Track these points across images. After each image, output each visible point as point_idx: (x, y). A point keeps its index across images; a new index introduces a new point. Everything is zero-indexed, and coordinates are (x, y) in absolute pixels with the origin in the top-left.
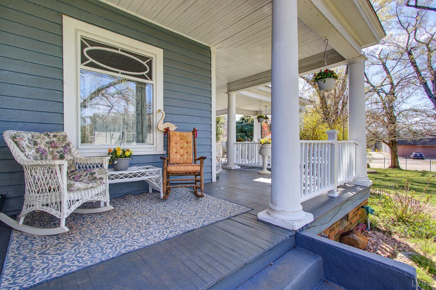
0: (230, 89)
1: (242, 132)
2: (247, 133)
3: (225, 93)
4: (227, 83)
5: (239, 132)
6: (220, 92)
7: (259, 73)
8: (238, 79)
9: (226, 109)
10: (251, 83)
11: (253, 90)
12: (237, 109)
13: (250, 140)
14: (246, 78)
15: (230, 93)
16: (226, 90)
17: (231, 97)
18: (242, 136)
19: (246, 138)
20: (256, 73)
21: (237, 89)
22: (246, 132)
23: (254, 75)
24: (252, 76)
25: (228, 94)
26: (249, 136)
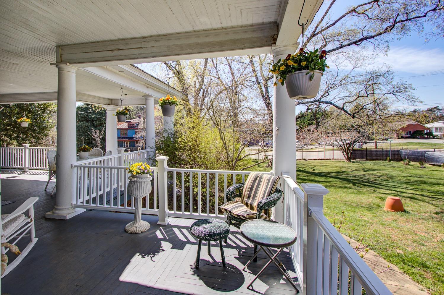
0: (64, 57)
1: (87, 121)
2: (94, 122)
3: (51, 64)
4: (55, 44)
5: (82, 121)
6: (41, 62)
7: (127, 39)
8: (83, 42)
9: (55, 92)
10: (110, 54)
11: (110, 68)
12: (78, 93)
13: (98, 131)
14: (98, 42)
15: (63, 66)
16: (54, 60)
17: (65, 74)
18: (87, 126)
19: (93, 128)
20: (121, 37)
21: (80, 61)
22: (92, 121)
23: (115, 40)
24: (111, 41)
25: (59, 68)
26: (96, 127)
